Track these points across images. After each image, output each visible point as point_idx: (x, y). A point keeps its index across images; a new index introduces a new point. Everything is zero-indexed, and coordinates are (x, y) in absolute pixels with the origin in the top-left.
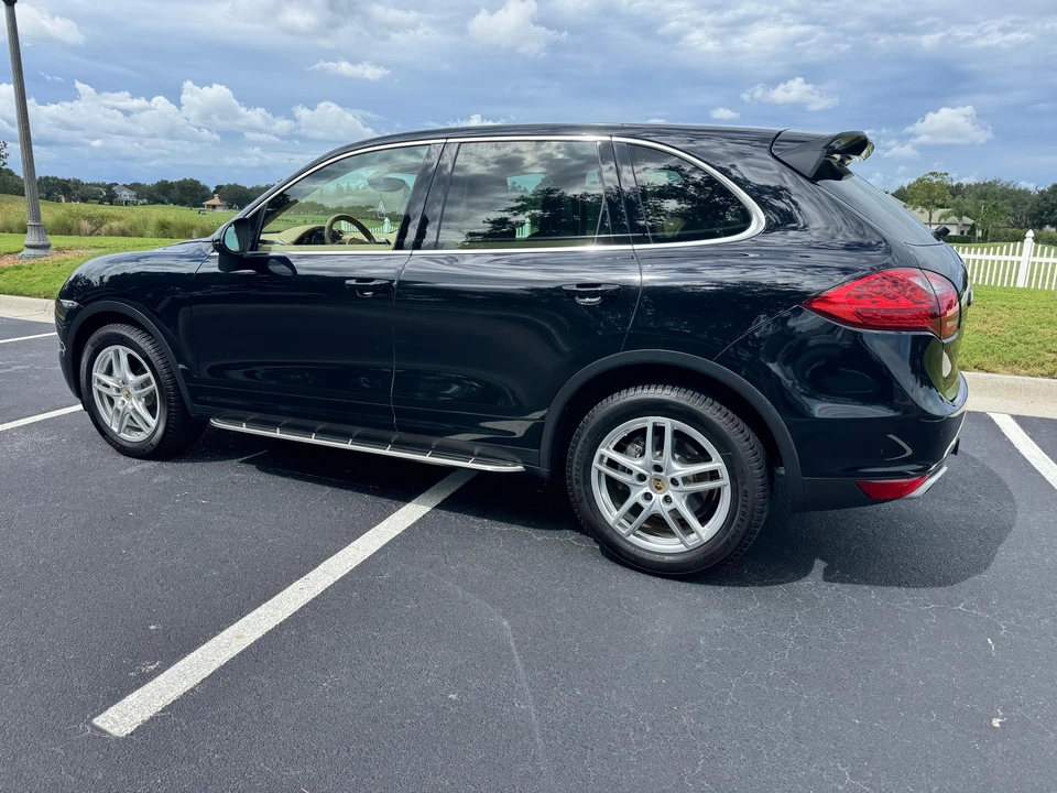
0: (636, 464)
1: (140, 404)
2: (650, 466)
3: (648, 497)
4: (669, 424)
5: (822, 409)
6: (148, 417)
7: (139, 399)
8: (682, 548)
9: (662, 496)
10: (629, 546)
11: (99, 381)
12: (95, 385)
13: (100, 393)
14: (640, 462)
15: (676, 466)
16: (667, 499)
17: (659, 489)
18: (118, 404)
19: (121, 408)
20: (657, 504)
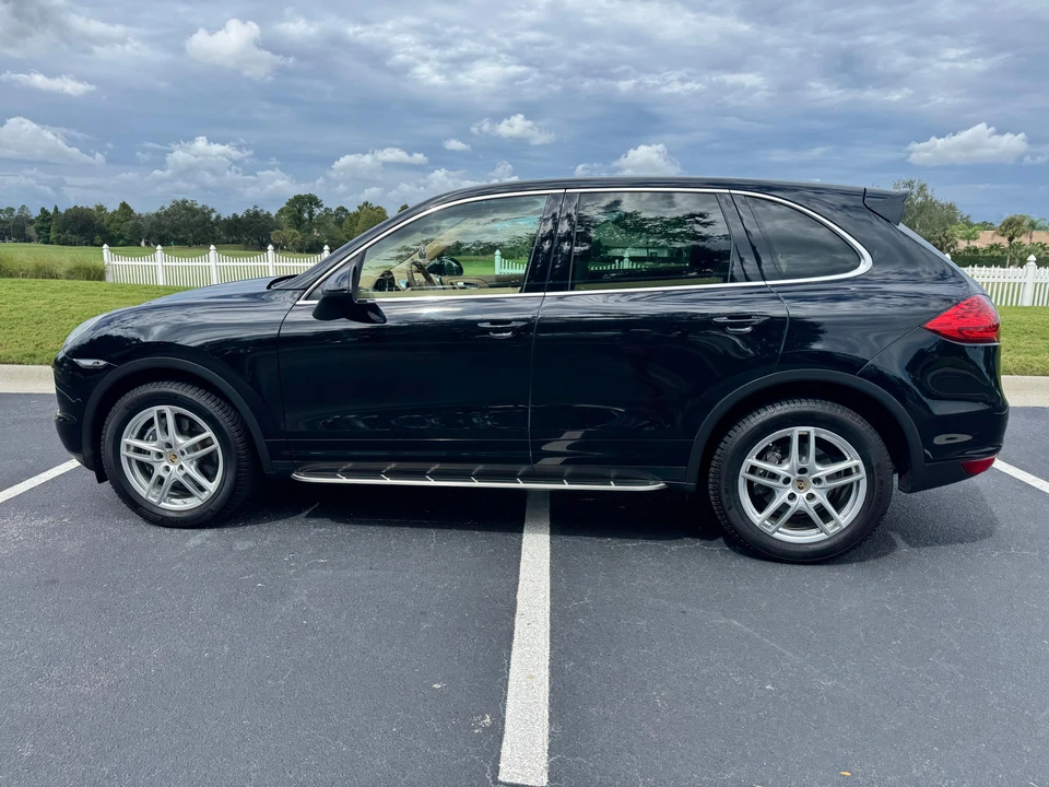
0: (782, 470)
1: (193, 467)
2: (796, 470)
3: (792, 497)
4: (812, 431)
5: (941, 408)
6: (203, 481)
7: (192, 463)
8: (822, 536)
9: (805, 495)
10: (775, 542)
11: (128, 446)
12: (123, 451)
13: (129, 459)
14: (787, 467)
15: (819, 468)
16: (811, 497)
17: (802, 488)
18: (159, 470)
19: (165, 475)
20: (801, 502)
